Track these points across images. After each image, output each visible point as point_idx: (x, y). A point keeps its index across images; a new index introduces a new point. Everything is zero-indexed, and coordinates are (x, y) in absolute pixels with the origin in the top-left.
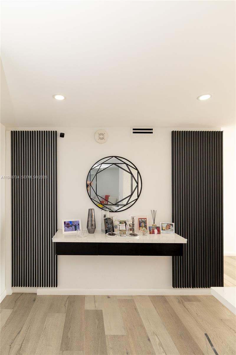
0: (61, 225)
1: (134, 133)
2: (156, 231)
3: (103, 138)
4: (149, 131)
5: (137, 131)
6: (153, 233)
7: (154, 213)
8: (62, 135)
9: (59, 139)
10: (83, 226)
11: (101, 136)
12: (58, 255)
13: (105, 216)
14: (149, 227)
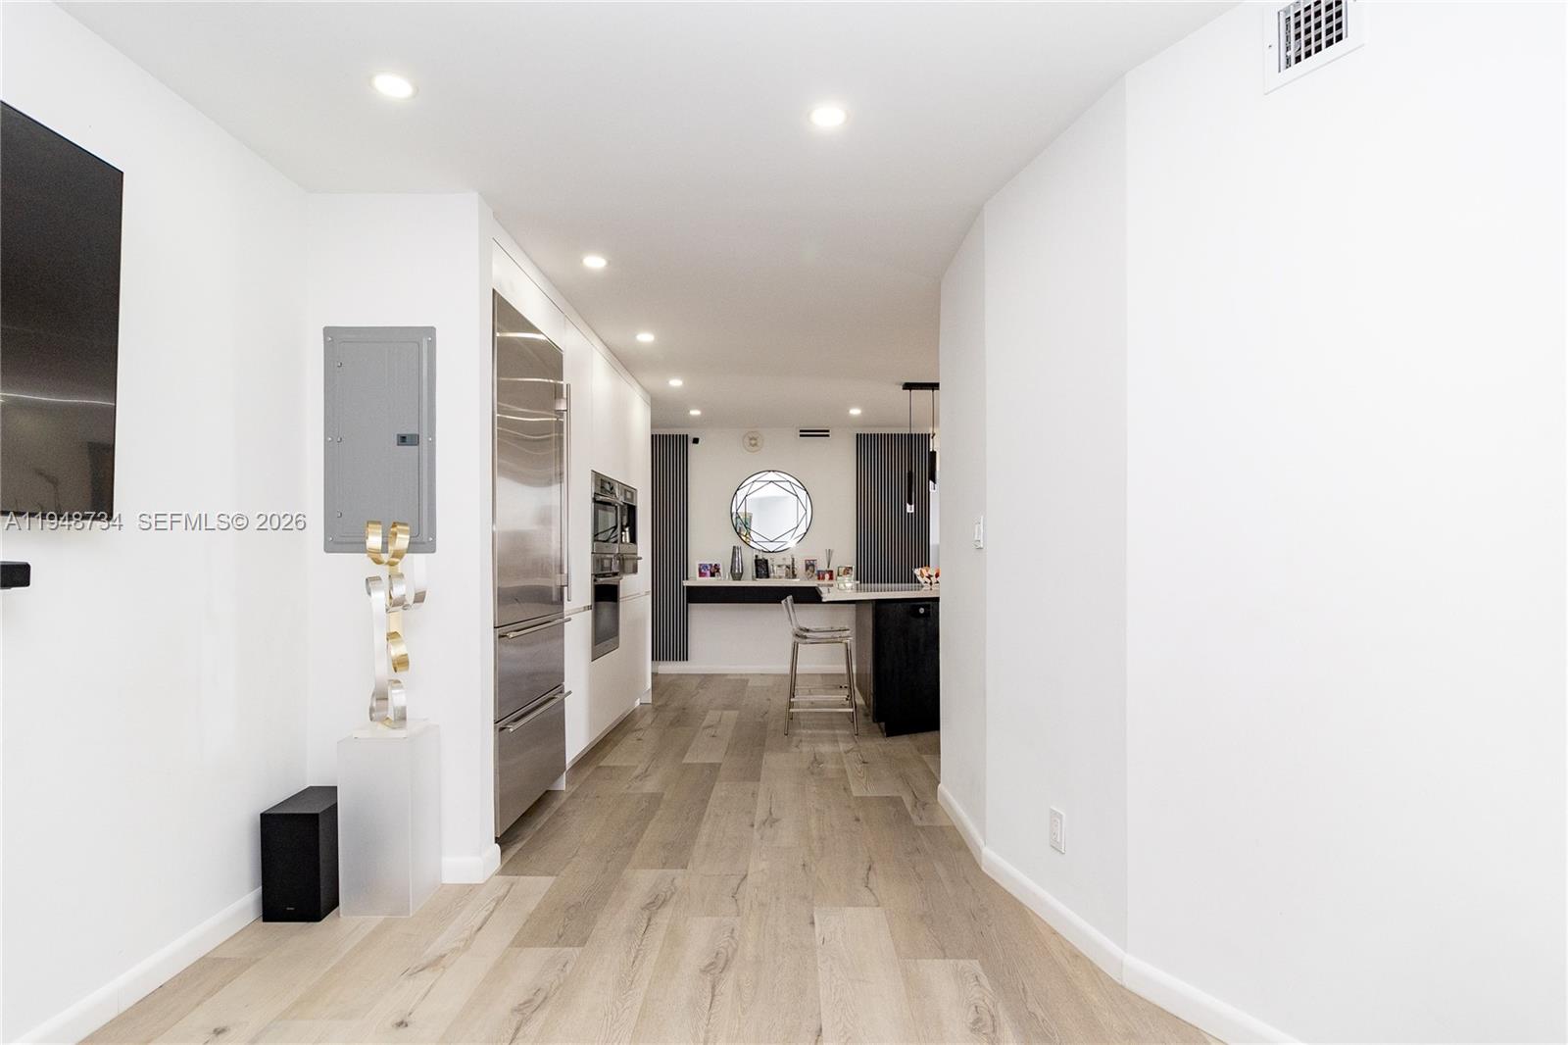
0: (694, 571)
1: (801, 436)
2: (827, 576)
3: (755, 445)
4: (823, 433)
5: (806, 433)
6: (823, 578)
7: (830, 553)
8: (696, 441)
9: (691, 446)
10: (725, 570)
11: (753, 442)
12: (689, 605)
13: (756, 556)
14: (819, 571)
